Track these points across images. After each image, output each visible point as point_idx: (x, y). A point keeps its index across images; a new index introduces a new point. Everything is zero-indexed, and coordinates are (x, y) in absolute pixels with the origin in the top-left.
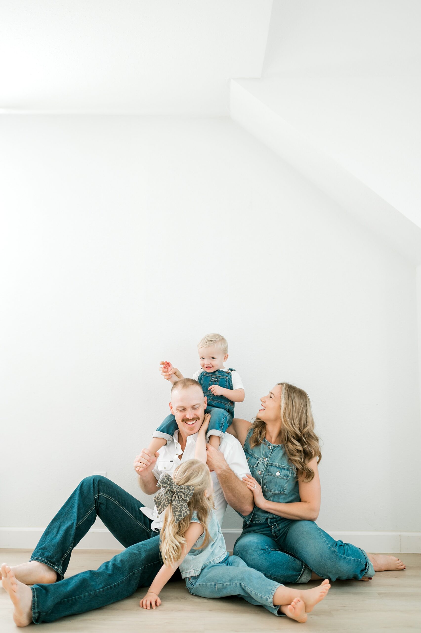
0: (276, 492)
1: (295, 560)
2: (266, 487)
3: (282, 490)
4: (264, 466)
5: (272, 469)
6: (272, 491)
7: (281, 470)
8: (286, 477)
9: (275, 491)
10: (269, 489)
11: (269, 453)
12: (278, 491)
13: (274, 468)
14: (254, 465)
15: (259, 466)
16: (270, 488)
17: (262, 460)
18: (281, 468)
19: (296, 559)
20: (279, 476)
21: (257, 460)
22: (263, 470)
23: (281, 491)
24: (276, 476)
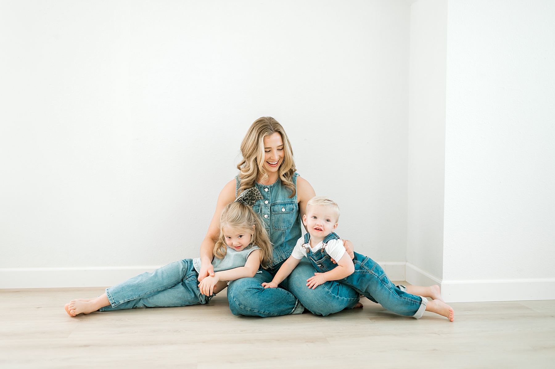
1: (288, 294)
2: (275, 227)
5: (276, 208)
7: (285, 206)
8: (291, 210)
13: (278, 206)
14: (258, 212)
17: (263, 205)
18: (284, 204)
19: (289, 292)
21: (259, 206)
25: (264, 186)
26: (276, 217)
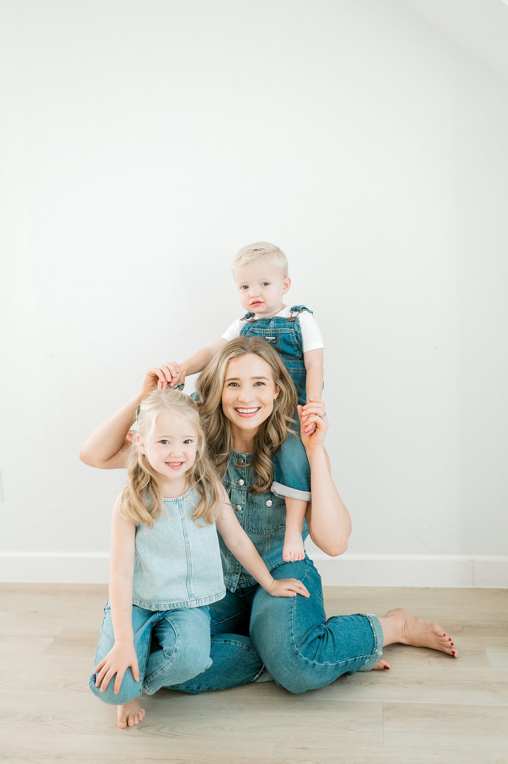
0: (271, 531)
3: (279, 525)
4: (244, 495)
6: (264, 531)
9: (268, 531)
10: (258, 530)
11: (243, 472)
12: (273, 530)
15: (234, 497)
16: (260, 529)
17: (235, 486)
20: (271, 507)
22: (242, 502)
23: (278, 527)
24: (266, 508)
25: (237, 454)
26: (255, 512)
